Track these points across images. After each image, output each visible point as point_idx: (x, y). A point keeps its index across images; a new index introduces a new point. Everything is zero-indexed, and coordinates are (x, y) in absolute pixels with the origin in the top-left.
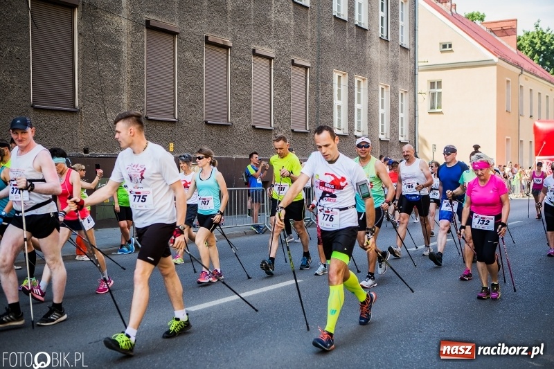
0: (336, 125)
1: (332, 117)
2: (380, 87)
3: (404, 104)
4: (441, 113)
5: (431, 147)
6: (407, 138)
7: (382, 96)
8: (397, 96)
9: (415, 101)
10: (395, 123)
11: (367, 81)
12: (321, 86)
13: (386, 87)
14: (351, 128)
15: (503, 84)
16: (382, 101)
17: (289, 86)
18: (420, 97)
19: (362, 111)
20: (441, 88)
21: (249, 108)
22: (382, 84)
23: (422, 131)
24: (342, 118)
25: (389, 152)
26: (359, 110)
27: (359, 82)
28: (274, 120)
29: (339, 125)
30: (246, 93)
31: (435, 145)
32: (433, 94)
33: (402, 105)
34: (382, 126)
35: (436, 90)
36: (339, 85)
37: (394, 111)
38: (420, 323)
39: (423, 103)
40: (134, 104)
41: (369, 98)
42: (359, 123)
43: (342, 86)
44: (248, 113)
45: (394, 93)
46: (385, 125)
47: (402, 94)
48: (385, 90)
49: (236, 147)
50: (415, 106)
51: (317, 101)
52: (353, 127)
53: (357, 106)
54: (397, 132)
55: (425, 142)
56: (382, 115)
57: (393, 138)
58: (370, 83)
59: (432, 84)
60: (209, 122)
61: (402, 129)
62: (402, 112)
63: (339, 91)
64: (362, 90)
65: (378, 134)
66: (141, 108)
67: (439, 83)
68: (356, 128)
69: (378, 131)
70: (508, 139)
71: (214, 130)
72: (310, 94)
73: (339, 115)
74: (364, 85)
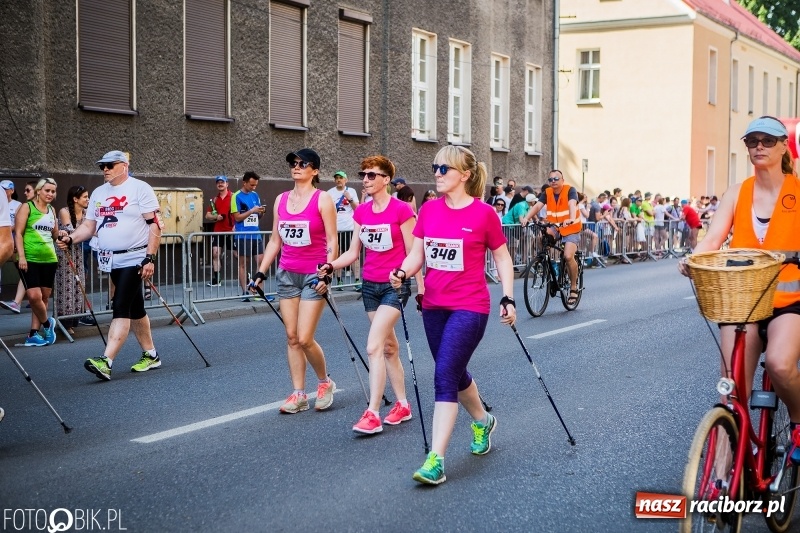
0: (416, 124)
1: (409, 111)
2: (493, 60)
3: (535, 88)
4: (598, 105)
5: (580, 163)
6: (539, 149)
7: (497, 75)
8: (523, 76)
9: (553, 85)
10: (517, 121)
11: (470, 49)
12: (390, 56)
13: (504, 59)
14: (442, 130)
15: (705, 58)
16: (497, 83)
17: (335, 55)
18: (561, 78)
19: (461, 101)
20: (598, 62)
21: (264, 94)
22: (497, 55)
23: (564, 134)
24: (427, 113)
25: (507, 171)
26: (456, 99)
27: (457, 50)
28: (309, 115)
29: (422, 124)
30: (259, 67)
31: (586, 161)
32: (586, 74)
33: (531, 91)
34: (497, 127)
35: (592, 66)
36: (423, 55)
37: (517, 102)
38: (535, 460)
39: (568, 87)
40: (57, 84)
41: (474, 78)
42: (456, 121)
43: (427, 57)
44: (263, 101)
45: (518, 70)
46: (501, 124)
47: (531, 72)
48: (501, 64)
49: (241, 161)
50: (553, 93)
51: (383, 82)
52: (446, 128)
53: (453, 92)
54: (521, 138)
55: (570, 155)
56: (497, 107)
57: (514, 148)
58: (475, 53)
59: (585, 56)
60: (193, 116)
61: (530, 132)
62: (531, 102)
63: (422, 65)
64: (461, 64)
65: (489, 140)
66: (71, 91)
67: (596, 54)
68: (451, 129)
69: (489, 134)
70: (710, 152)
71: (202, 131)
72: (371, 70)
73: (422, 107)
74: (466, 56)
